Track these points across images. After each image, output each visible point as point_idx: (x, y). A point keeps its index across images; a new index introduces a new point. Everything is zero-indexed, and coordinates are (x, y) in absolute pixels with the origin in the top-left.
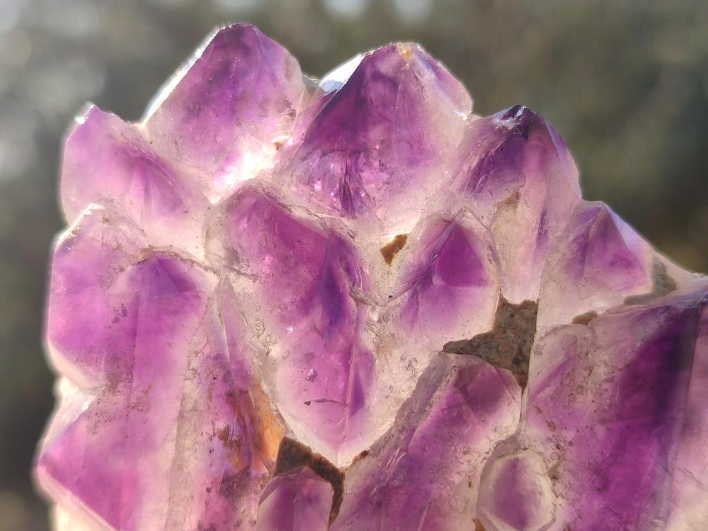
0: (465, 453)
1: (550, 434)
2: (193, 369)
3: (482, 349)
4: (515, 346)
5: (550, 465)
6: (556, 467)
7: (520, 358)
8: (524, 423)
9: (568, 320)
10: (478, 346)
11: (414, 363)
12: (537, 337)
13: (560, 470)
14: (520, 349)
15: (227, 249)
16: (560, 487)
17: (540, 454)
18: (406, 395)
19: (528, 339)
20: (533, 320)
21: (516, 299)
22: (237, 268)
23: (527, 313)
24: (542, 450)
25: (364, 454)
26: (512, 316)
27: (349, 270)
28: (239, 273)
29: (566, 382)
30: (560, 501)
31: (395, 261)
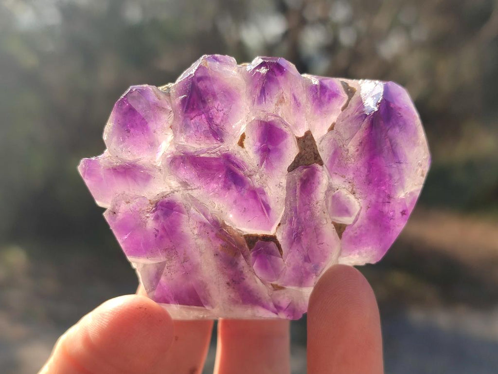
0: (317, 204)
1: (344, 179)
2: (196, 234)
3: (301, 162)
4: (312, 153)
5: (350, 190)
6: (352, 189)
7: (316, 156)
8: (331, 180)
9: (326, 131)
10: (299, 161)
11: (281, 184)
12: (317, 144)
13: (354, 189)
14: (314, 153)
15: (181, 183)
16: (357, 195)
17: (344, 188)
18: (284, 197)
19: (314, 147)
20: (312, 138)
21: (301, 134)
22: (190, 188)
23: (309, 137)
24: (344, 186)
25: (279, 225)
26: (304, 142)
27: (238, 167)
28: (192, 189)
29: (341, 158)
30: (360, 200)
31: (245, 145)
